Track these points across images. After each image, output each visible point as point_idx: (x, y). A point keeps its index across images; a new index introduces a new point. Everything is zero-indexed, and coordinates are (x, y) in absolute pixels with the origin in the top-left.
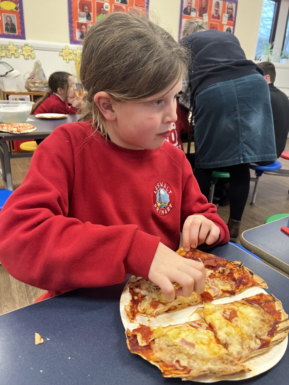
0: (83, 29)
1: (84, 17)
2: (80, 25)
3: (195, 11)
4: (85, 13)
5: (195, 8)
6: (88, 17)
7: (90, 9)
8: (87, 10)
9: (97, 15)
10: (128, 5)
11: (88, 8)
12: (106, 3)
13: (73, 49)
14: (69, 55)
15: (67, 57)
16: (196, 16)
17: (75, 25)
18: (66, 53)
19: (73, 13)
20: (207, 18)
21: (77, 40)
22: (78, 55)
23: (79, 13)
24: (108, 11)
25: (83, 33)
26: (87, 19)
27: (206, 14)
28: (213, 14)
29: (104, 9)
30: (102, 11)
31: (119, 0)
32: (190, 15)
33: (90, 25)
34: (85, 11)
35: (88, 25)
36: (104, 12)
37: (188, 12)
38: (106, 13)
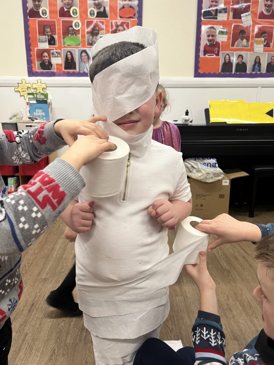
0: (44, 57)
1: (46, 41)
2: (41, 53)
3: (226, 12)
4: (47, 37)
5: (225, 7)
6: (52, 41)
7: (53, 31)
8: (50, 32)
9: (64, 38)
10: (109, 18)
11: (51, 30)
12: (76, 20)
13: (32, 83)
14: (26, 90)
15: (25, 92)
16: (228, 18)
17: (34, 53)
18: (23, 88)
19: (31, 38)
20: (250, 20)
21: (37, 71)
22: (39, 89)
23: (39, 37)
24: (79, 30)
25: (45, 61)
26: (49, 44)
27: (247, 13)
28: (260, 11)
29: (74, 29)
30: (70, 31)
31: (94, 14)
32: (216, 18)
33: (55, 51)
34: (47, 34)
35: (51, 51)
36: (73, 32)
37: (212, 14)
38: (76, 32)
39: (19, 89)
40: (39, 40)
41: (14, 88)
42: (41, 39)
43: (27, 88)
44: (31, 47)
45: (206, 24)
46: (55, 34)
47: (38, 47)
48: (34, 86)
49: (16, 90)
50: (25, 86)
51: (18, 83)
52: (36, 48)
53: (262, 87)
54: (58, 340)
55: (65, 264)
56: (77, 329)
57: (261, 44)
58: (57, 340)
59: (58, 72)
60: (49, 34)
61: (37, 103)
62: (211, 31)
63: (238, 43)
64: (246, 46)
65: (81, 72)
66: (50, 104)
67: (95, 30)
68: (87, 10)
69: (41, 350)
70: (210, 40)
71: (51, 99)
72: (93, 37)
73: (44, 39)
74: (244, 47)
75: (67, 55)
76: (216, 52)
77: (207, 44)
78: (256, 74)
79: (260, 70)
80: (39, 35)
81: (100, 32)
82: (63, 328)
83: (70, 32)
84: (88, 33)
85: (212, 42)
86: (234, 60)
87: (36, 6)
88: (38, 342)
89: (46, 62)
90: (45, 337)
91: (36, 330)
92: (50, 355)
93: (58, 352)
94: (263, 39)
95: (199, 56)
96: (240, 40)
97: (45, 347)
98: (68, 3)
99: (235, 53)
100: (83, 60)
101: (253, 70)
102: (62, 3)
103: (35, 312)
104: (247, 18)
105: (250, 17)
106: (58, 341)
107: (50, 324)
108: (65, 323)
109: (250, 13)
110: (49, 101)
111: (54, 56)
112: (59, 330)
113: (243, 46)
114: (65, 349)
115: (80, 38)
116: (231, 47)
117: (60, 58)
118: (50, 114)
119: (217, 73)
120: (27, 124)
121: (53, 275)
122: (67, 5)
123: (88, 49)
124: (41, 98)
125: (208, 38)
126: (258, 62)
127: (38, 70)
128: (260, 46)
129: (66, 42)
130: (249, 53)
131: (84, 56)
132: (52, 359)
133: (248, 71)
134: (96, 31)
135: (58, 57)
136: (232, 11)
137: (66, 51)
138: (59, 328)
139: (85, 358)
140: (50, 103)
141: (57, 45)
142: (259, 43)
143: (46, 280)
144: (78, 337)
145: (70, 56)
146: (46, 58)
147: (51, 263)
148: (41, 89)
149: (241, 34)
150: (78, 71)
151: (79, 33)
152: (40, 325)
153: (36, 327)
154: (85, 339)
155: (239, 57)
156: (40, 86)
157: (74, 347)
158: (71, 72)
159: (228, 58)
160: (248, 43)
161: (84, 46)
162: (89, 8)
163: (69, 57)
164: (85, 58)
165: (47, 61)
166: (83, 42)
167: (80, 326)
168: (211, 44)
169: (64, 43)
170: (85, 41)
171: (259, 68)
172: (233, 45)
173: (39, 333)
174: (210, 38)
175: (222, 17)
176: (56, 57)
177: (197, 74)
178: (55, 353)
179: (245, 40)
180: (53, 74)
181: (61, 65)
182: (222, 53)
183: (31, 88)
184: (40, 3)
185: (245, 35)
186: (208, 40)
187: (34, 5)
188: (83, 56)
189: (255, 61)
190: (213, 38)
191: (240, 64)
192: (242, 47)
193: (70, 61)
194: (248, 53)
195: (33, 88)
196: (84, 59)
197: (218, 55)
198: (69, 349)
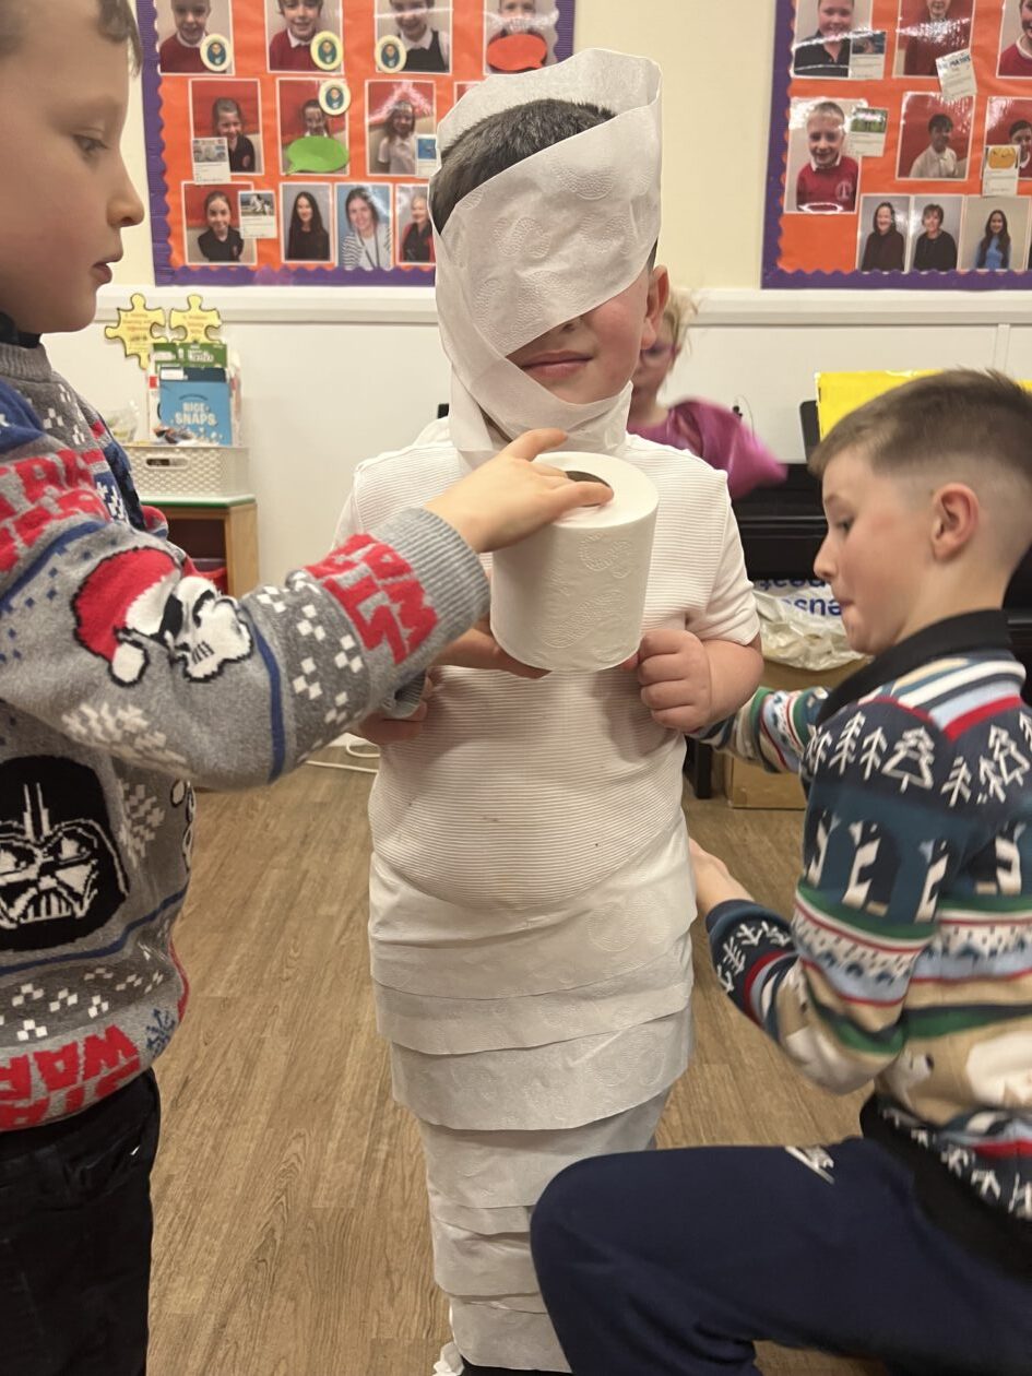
0: (214, 213)
1: (220, 157)
2: (202, 199)
3: (880, 50)
4: (225, 140)
5: (878, 32)
6: (242, 157)
7: (248, 119)
8: (235, 124)
9: (285, 145)
10: (450, 74)
11: (240, 115)
12: (330, 81)
13: (167, 307)
14: (147, 333)
15: (142, 342)
16: (888, 71)
17: (178, 200)
18: (137, 325)
19: (167, 146)
20: (969, 78)
21: (188, 264)
22: (193, 331)
23: (196, 142)
24: (343, 115)
25: (215, 229)
26: (234, 168)
27: (957, 54)
28: (1007, 47)
29: (322, 111)
30: (310, 120)
31: (396, 57)
32: (845, 73)
33: (253, 191)
34: (225, 130)
35: (240, 193)
36: (322, 124)
37: (830, 56)
38: (330, 125)
39: (122, 331)
40: (197, 151)
41: (104, 325)
42: (203, 148)
43: (149, 325)
44: (167, 179)
45: (806, 93)
46: (256, 131)
47: (191, 178)
48: (177, 320)
49: (111, 333)
50: (143, 319)
51: (118, 309)
52: (183, 183)
53: (1013, 325)
54: (283, 1199)
55: (296, 952)
56: (348, 1163)
57: (1009, 166)
58: (278, 1198)
59: (263, 266)
60: (233, 129)
61: (186, 377)
62: (823, 119)
63: (925, 164)
64: (951, 175)
65: (349, 268)
66: (234, 385)
67: (400, 117)
68: (373, 46)
69: (224, 1231)
70: (823, 150)
71: (238, 364)
72: (391, 140)
73: (213, 147)
74: (948, 176)
75: (296, 206)
76: (844, 196)
77: (809, 166)
78: (992, 274)
79: (1005, 263)
80: (196, 136)
81: (419, 123)
82: (299, 1160)
83: (309, 124)
84: (373, 127)
85: (828, 159)
86: (912, 224)
87: (186, 30)
88: (211, 1205)
89: (222, 233)
90: (235, 1188)
91: (202, 1166)
92: (257, 1246)
93: (283, 1238)
94: (1017, 148)
95: (781, 209)
96: (931, 149)
97: (238, 1222)
98: (303, 18)
99: (913, 197)
100: (356, 225)
101: (981, 263)
102: (280, 17)
103: (195, 1106)
104: (956, 72)
105: (968, 66)
106: (282, 1203)
107: (253, 1146)
108: (305, 1144)
109: (967, 52)
110: (230, 372)
111: (250, 209)
112: (283, 1167)
113: (944, 174)
114: (310, 1229)
115: (344, 144)
116: (897, 179)
117: (273, 219)
118: (233, 420)
119: (846, 271)
120: (150, 456)
121: (252, 988)
122: (298, 24)
123: (374, 187)
124: (202, 363)
125: (814, 145)
126: (997, 231)
127: (190, 261)
128: (1005, 172)
129: (292, 160)
130: (964, 197)
131: (359, 212)
132: (264, 1260)
133: (963, 267)
134: (403, 121)
135: (264, 213)
136: (900, 47)
137: (294, 194)
138: (284, 1159)
139: (384, 1259)
140: (235, 382)
141: (260, 170)
142: (1001, 162)
143: (227, 1002)
144: (355, 1191)
145: (309, 210)
146: (220, 218)
147: (242, 949)
148: (200, 332)
149: (935, 129)
150: (336, 264)
151: (343, 129)
152: (215, 1148)
153: (202, 1156)
154: (380, 1196)
155: (930, 213)
156: (198, 318)
157: (341, 1220)
158: (312, 269)
159: (886, 217)
160: (962, 162)
161: (358, 173)
162: (379, 38)
163: (305, 214)
164: (363, 218)
165: (224, 227)
166: (356, 159)
167: (360, 1155)
168: (825, 165)
169: (288, 163)
170: (364, 154)
171: (1000, 255)
172: (905, 171)
173: (213, 1174)
174: (823, 143)
175: (864, 68)
176: (255, 213)
177: (773, 278)
178: (276, 1241)
179: (949, 153)
180: (245, 278)
181: (275, 242)
182: (865, 198)
183: (164, 326)
184: (200, 20)
185: (949, 135)
186: (814, 152)
187: (182, 26)
188: (354, 211)
189: (988, 229)
190: (833, 145)
191: (932, 240)
192: (940, 176)
193: (306, 229)
194: (960, 200)
195: (173, 326)
196: (358, 220)
197: (849, 205)
198: (325, 1230)
